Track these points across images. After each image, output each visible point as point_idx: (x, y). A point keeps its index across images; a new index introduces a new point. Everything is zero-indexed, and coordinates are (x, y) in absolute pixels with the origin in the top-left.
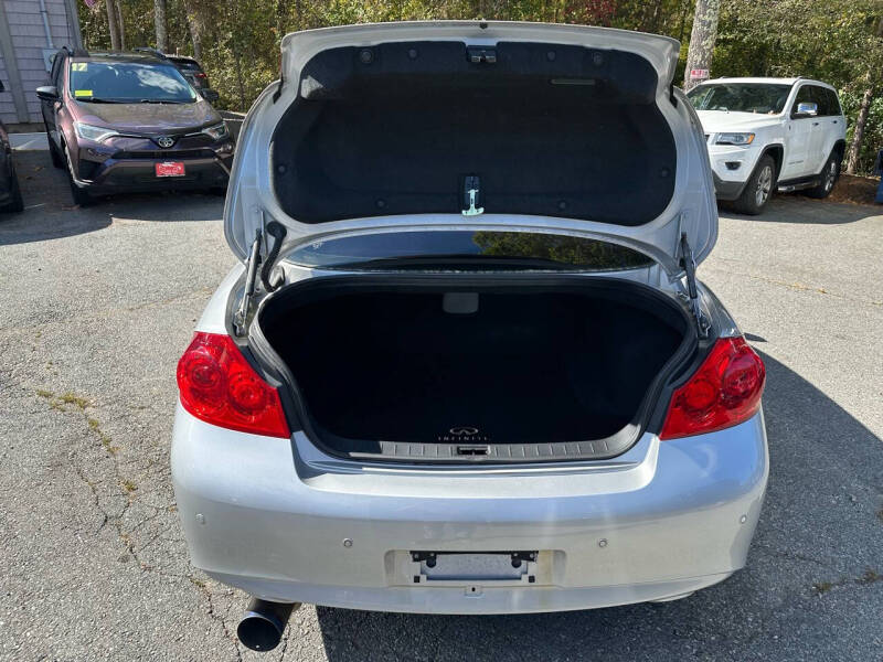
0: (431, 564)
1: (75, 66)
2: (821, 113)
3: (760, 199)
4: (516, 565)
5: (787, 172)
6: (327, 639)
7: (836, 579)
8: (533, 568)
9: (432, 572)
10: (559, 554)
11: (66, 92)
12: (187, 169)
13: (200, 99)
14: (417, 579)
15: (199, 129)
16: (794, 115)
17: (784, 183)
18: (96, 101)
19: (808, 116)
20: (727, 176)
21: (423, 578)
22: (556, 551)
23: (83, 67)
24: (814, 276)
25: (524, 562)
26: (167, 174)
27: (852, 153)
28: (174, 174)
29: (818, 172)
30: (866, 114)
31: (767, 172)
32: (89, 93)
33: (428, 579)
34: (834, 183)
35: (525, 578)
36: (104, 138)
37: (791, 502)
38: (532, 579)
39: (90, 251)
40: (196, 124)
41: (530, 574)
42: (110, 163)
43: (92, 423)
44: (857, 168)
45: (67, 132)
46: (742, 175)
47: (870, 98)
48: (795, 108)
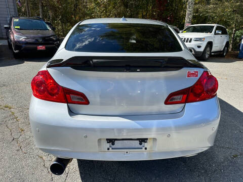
0: (113, 144)
1: (15, 20)
2: (222, 34)
3: (207, 56)
4: (141, 144)
5: (214, 49)
6: (81, 173)
7: (239, 154)
8: (146, 145)
9: (113, 147)
10: (155, 139)
11: (12, 27)
12: (46, 47)
13: (50, 29)
14: (108, 149)
15: (50, 37)
16: (215, 34)
17: (213, 52)
18: (21, 29)
19: (219, 34)
20: (198, 50)
21: (110, 148)
22: (153, 139)
23: (17, 20)
24: (224, 75)
25: (143, 143)
26: (40, 49)
27: (231, 46)
28: (42, 49)
29: (222, 50)
30: (234, 36)
31: (208, 49)
32: (19, 27)
33: (112, 149)
34: (226, 53)
35: (144, 148)
36: (22, 39)
37: (223, 132)
38: (146, 149)
39: (17, 70)
40: (49, 35)
41: (145, 147)
42: (24, 46)
43: (12, 113)
44: (232, 49)
45: (12, 38)
46: (202, 49)
47: (235, 31)
48: (215, 32)
